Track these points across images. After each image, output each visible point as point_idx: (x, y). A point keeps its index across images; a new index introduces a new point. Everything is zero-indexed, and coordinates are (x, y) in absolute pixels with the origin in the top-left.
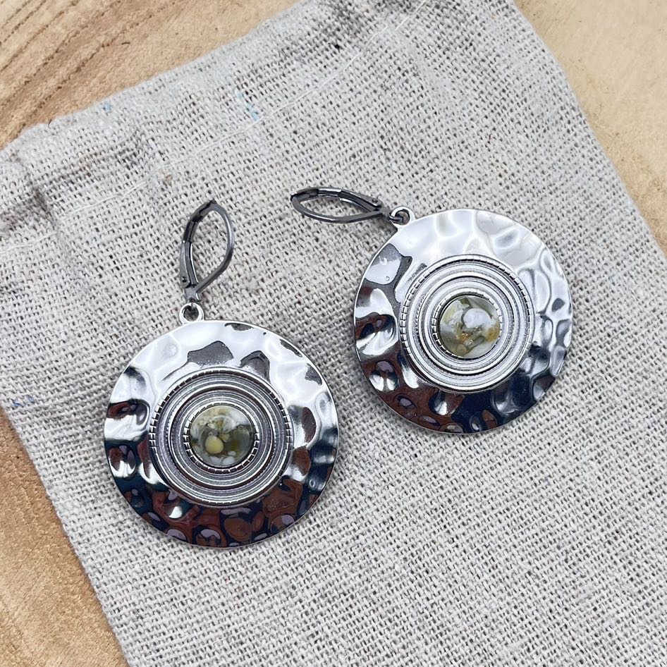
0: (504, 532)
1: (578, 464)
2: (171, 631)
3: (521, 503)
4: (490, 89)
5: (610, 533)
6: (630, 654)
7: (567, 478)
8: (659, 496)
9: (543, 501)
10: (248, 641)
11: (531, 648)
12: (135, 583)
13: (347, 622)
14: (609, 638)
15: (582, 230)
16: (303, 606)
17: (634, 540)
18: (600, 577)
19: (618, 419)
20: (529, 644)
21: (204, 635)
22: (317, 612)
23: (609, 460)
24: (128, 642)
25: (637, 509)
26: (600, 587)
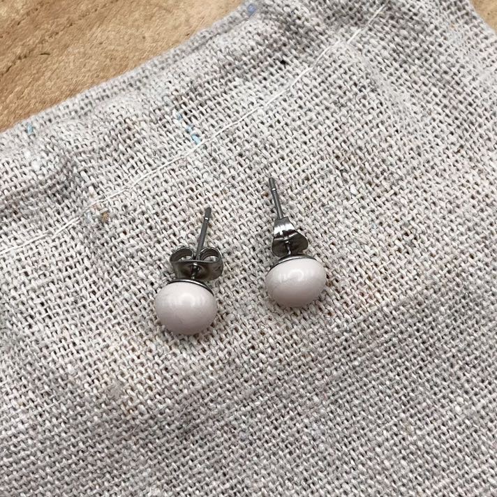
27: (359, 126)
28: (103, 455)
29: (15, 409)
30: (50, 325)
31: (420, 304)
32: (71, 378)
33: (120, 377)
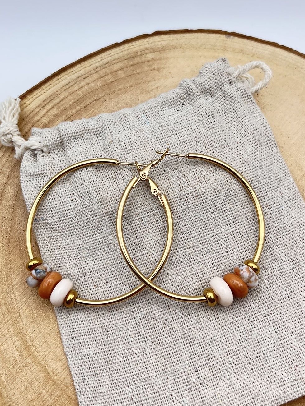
2: (80, 322)
4: (241, 128)
5: (269, 311)
6: (271, 363)
8: (292, 299)
10: (111, 331)
11: (229, 354)
13: (153, 330)
14: (263, 355)
15: (271, 186)
16: (135, 321)
17: (279, 315)
18: (262, 329)
19: (279, 264)
20: (228, 352)
21: (93, 325)
22: (141, 324)
23: (272, 281)
24: (62, 323)
25: (282, 303)
26: (262, 333)
27: (206, 128)
28: (96, 221)
29: (69, 201)
30: (87, 174)
31: (215, 190)
32: (90, 192)
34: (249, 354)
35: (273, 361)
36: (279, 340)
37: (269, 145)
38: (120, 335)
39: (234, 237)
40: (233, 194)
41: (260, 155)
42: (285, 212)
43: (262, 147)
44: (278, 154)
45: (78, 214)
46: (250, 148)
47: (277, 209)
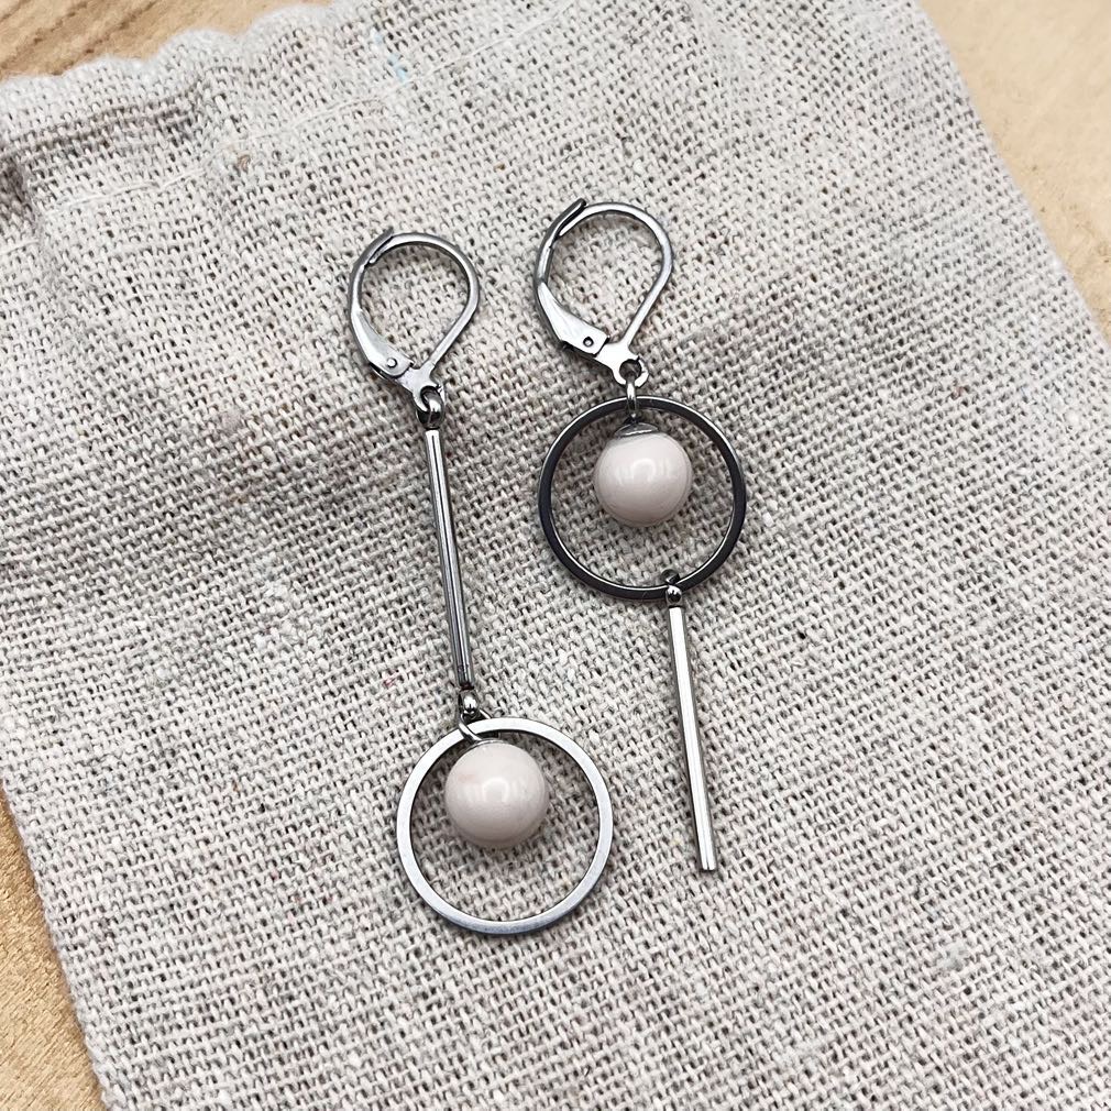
0: (800, 832)
1: (948, 718)
2: (163, 964)
3: (834, 781)
5: (1003, 850)
6: (1033, 1081)
7: (926, 743)
8: (1098, 788)
9: (877, 782)
10: (303, 994)
11: (840, 1055)
12: (109, 870)
13: (492, 975)
14: (992, 1048)
15: (970, 301)
16: (412, 940)
17: (1048, 866)
18: (979, 932)
19: (1027, 641)
20: (836, 1046)
21: (223, 977)
22: (437, 952)
23: (1007, 716)
24: (82, 977)
25: (1055, 809)
26: (979, 949)
27: (657, 71)
28: (203, 522)
29: (71, 440)
30: (138, 312)
31: (721, 342)
32: (163, 395)
33: (238, 401)
34: (930, 1048)
35: (1040, 1070)
36: (1055, 974)
37: (943, 119)
38: (345, 1008)
39: (820, 542)
40: (804, 354)
41: (912, 165)
42: (1039, 412)
43: (916, 131)
44: (987, 157)
45: (118, 496)
46: (862, 140)
47: (1003, 399)
